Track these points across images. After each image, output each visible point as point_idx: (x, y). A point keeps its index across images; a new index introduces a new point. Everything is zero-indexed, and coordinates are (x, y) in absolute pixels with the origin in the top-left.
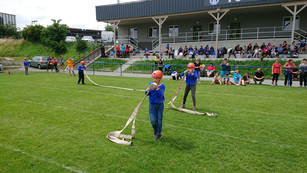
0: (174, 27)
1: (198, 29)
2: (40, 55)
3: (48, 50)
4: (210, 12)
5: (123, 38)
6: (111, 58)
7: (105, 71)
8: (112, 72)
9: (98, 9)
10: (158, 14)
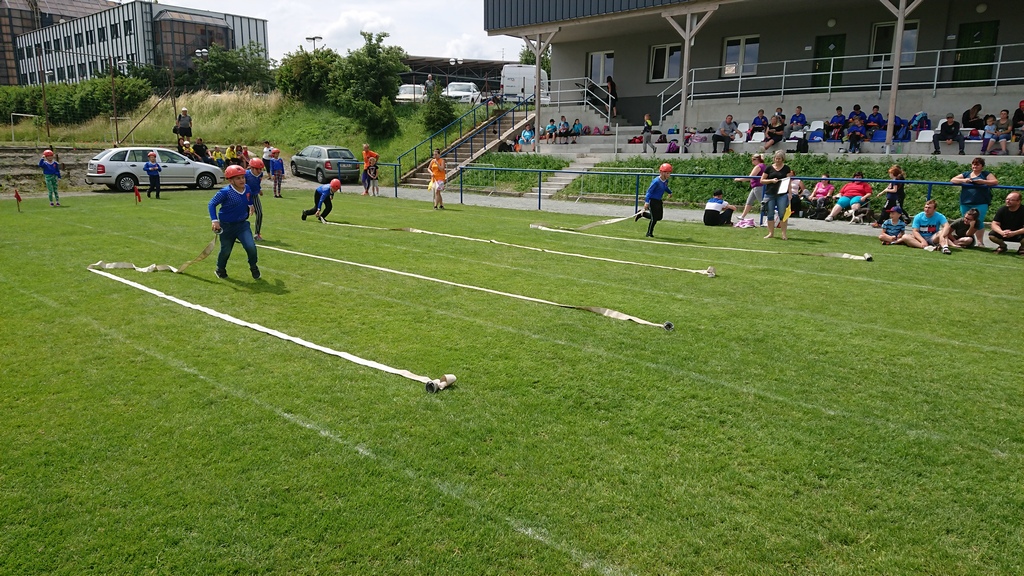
0: (742, 42)
1: (832, 47)
2: (325, 140)
3: (347, 128)
5: (564, 86)
6: (521, 153)
7: (499, 194)
8: (520, 196)
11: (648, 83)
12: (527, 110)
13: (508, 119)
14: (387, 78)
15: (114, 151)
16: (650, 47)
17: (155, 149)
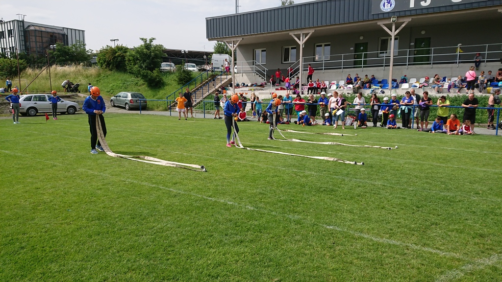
0: (323, 46)
1: (362, 48)
2: (126, 89)
3: (137, 83)
4: (381, 23)
5: (243, 64)
9: (209, 22)
10: (299, 27)
11: (282, 63)
12: (227, 75)
13: (218, 79)
14: (156, 60)
15: (25, 96)
16: (282, 47)
17: (46, 95)
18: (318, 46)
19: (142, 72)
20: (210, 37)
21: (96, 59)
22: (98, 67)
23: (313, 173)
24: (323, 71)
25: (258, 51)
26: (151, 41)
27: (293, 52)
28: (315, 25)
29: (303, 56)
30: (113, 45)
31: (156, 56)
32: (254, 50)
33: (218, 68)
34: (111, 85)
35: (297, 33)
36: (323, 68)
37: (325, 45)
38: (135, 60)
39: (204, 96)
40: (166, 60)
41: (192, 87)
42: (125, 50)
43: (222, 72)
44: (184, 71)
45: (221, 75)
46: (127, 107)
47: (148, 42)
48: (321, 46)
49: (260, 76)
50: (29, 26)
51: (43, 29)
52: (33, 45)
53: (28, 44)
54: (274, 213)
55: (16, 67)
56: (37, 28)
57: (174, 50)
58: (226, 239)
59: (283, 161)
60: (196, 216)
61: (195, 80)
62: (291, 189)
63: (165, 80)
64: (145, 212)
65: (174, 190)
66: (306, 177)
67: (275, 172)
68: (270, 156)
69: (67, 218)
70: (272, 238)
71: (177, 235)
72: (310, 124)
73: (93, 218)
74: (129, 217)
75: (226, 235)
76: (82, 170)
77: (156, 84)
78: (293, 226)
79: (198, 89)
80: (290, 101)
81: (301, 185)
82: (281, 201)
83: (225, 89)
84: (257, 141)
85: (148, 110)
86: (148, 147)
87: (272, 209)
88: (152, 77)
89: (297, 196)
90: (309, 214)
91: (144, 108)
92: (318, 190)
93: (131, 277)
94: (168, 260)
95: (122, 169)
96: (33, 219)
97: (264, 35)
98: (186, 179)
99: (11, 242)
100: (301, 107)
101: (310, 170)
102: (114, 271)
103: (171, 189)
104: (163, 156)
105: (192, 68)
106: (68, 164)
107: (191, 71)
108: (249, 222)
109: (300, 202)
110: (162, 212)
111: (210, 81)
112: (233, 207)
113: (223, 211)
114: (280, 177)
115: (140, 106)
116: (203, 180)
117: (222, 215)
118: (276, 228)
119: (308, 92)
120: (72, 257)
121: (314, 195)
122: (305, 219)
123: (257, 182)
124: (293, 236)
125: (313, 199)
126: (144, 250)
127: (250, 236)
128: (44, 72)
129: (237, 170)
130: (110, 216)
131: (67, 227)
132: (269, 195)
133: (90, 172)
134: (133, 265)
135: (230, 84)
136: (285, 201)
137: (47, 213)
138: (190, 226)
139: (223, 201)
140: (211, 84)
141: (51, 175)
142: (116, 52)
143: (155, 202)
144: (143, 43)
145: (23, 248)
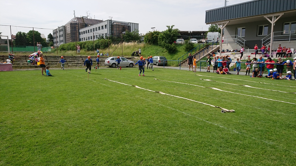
0: (290, 24)
3: (163, 51)
5: (229, 38)
9: (208, 13)
10: (271, 12)
11: (257, 36)
12: (216, 45)
13: (211, 47)
14: (174, 38)
15: (111, 58)
16: (257, 26)
17: (120, 57)
18: (286, 24)
19: (166, 44)
20: (207, 22)
21: (144, 39)
22: (144, 43)
23: (283, 113)
24: (289, 41)
25: (240, 29)
26: (172, 27)
27: (265, 29)
28: (285, 10)
29: (273, 31)
30: (152, 31)
31: (174, 35)
32: (236, 28)
33: (211, 41)
34: (150, 52)
35: (269, 16)
36: (290, 39)
37: (292, 23)
38: (163, 38)
39: (201, 58)
40: (179, 37)
41: (194, 52)
42: (157, 33)
43: (212, 43)
44: (189, 43)
45: (213, 45)
46: (157, 64)
47: (170, 28)
48: (288, 24)
49: (240, 45)
50: (114, 23)
51: (120, 24)
52: (115, 32)
53: (113, 31)
54: (253, 138)
55: (108, 43)
56: (117, 23)
57: (184, 31)
58: (221, 149)
59: (258, 103)
60: (200, 131)
61: (196, 49)
62: (266, 123)
63: (178, 49)
64: (170, 124)
65: (185, 113)
66: (278, 116)
67: (253, 110)
68: (248, 99)
69: (132, 121)
70: (253, 154)
71: (189, 141)
72: (279, 79)
73: (144, 123)
74: (162, 125)
75: (221, 147)
76: (137, 96)
77: (173, 51)
78: (269, 148)
79: (197, 54)
80: (263, 62)
81: (273, 121)
82: (259, 131)
83: (214, 54)
84: (238, 88)
85: (168, 66)
86: (169, 87)
87: (252, 135)
88: (171, 47)
89: (271, 129)
90: (281, 142)
91: (166, 65)
92: (288, 126)
93: (166, 160)
94: (186, 154)
95: (156, 98)
96: (117, 119)
97: (245, 18)
98: (192, 108)
99: (108, 130)
100: (272, 67)
101: (280, 111)
102: (157, 154)
103: (183, 113)
104: (178, 93)
105: (194, 41)
106: (131, 93)
107: (193, 43)
108: (236, 141)
109: (273, 133)
110: (179, 125)
111: (205, 49)
112: (223, 130)
113: (217, 131)
114: (257, 114)
115: (164, 64)
116: (202, 110)
117: (217, 133)
118: (256, 148)
119: (277, 55)
120: (135, 142)
121: (284, 129)
122: (277, 145)
123: (239, 115)
124: (269, 156)
125: (284, 132)
126: (171, 146)
127: (237, 150)
128: (119, 45)
129: (225, 106)
130: (152, 123)
131: (133, 126)
132: (250, 125)
133: (142, 98)
134: (166, 153)
135: (218, 50)
136: (262, 131)
137: (123, 117)
138: (196, 136)
139: (217, 125)
140: (205, 51)
141: (124, 98)
142: (154, 35)
143: (175, 119)
144: (168, 29)
145: (113, 133)
